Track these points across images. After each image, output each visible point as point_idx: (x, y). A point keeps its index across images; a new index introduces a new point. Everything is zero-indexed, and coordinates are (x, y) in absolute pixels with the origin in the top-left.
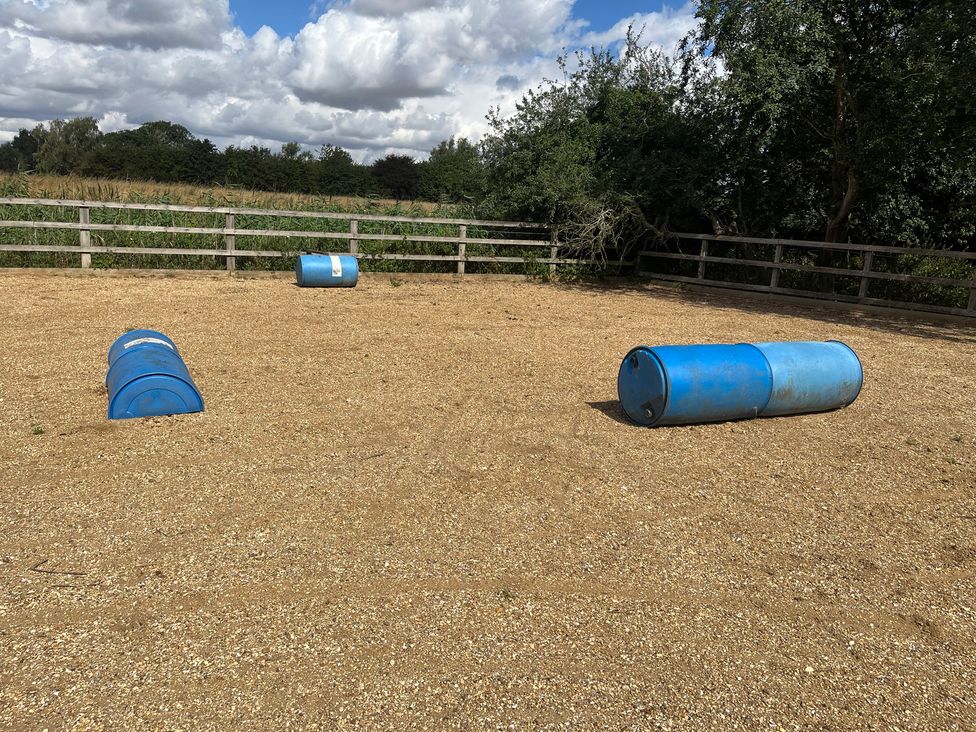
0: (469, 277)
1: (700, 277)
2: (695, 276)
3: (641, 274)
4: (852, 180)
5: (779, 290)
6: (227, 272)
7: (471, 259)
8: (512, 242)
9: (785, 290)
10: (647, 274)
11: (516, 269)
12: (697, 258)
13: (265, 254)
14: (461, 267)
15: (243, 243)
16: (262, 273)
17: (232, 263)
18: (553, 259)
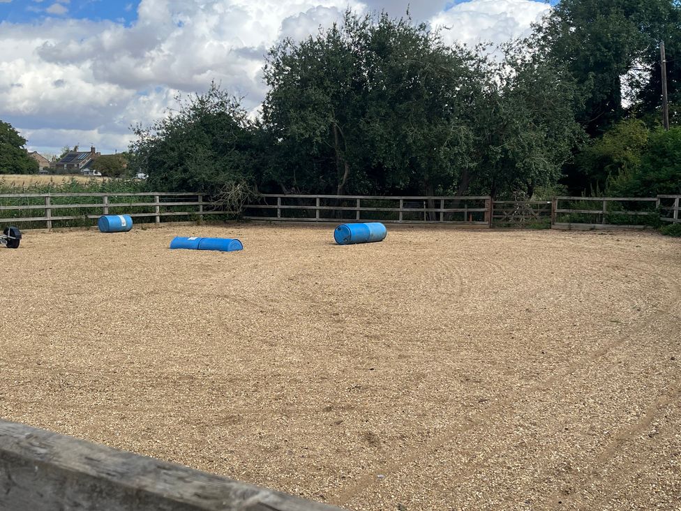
0: (162, 224)
1: (279, 217)
2: (277, 216)
3: (245, 217)
4: (347, 167)
5: (321, 220)
6: (48, 229)
7: (163, 214)
8: (181, 204)
9: (324, 219)
10: (248, 217)
11: (184, 218)
12: (276, 207)
13: (65, 218)
14: (158, 219)
15: (55, 213)
16: (64, 229)
17: (49, 224)
18: (201, 212)
